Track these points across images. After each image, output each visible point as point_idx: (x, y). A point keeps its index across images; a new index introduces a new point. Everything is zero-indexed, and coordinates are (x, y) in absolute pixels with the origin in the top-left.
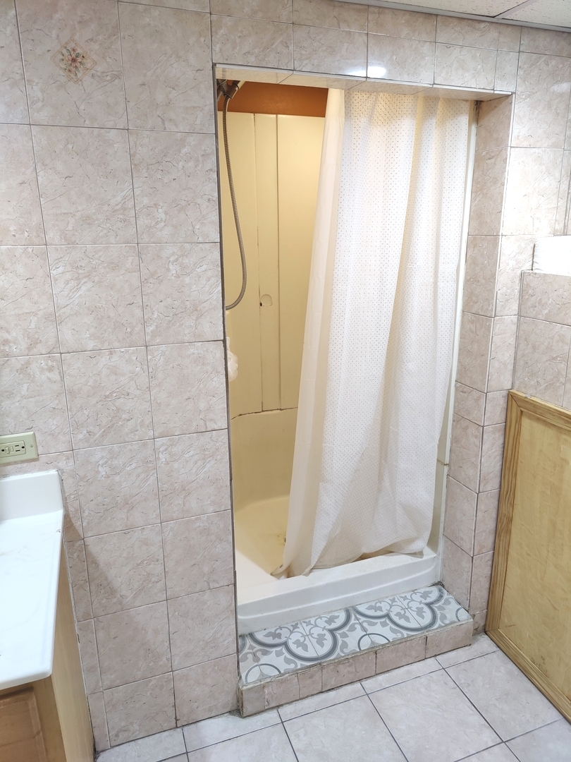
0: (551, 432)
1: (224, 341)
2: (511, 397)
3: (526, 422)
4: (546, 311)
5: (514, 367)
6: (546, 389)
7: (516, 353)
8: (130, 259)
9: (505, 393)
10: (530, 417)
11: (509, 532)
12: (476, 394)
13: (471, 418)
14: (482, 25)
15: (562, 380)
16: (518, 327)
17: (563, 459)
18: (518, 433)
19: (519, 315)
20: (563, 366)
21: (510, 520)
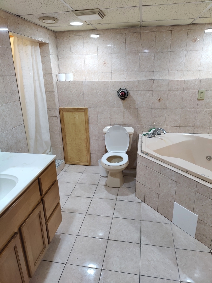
0: (71, 113)
1: (20, 101)
2: (60, 109)
3: (65, 113)
4: (64, 89)
5: (59, 102)
6: (67, 105)
7: (59, 99)
8: (2, 80)
9: (58, 108)
10: (65, 112)
11: (65, 138)
12: (53, 110)
13: (53, 116)
14: (43, 28)
15: (71, 102)
16: (58, 94)
17: (74, 117)
18: (63, 116)
19: (58, 91)
20: (70, 99)
21: (65, 136)
